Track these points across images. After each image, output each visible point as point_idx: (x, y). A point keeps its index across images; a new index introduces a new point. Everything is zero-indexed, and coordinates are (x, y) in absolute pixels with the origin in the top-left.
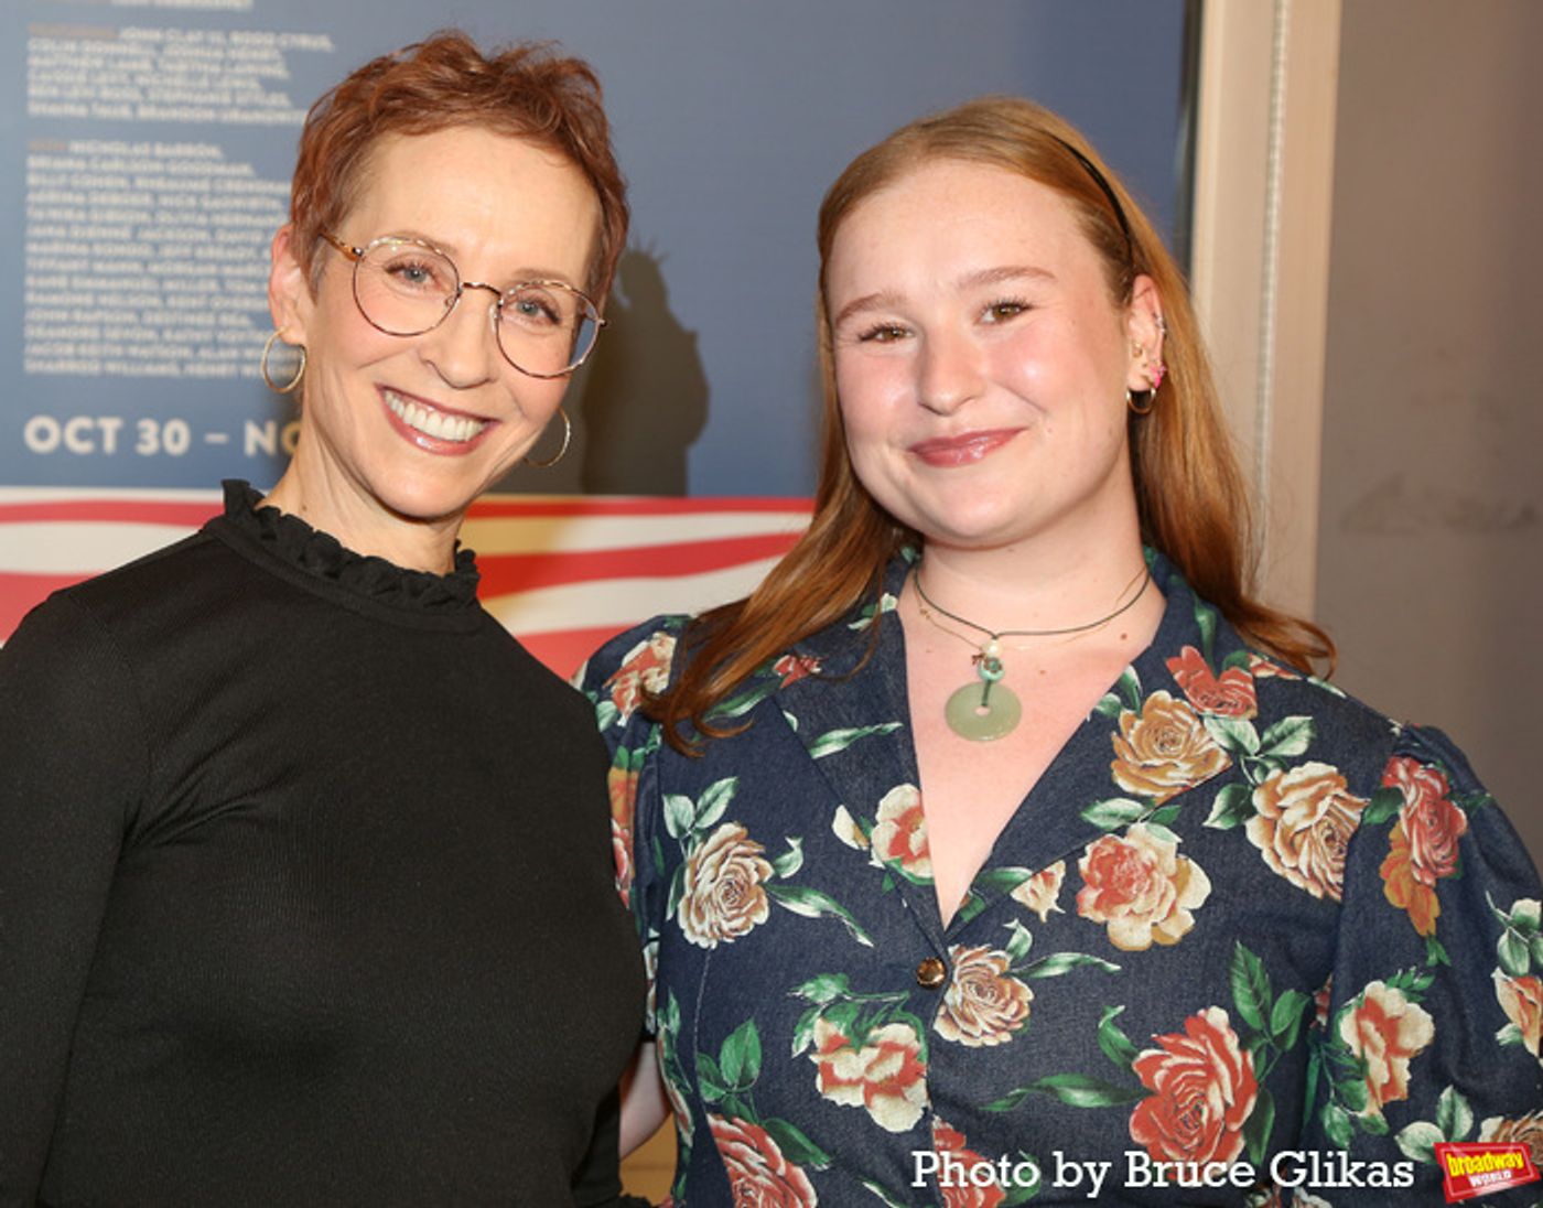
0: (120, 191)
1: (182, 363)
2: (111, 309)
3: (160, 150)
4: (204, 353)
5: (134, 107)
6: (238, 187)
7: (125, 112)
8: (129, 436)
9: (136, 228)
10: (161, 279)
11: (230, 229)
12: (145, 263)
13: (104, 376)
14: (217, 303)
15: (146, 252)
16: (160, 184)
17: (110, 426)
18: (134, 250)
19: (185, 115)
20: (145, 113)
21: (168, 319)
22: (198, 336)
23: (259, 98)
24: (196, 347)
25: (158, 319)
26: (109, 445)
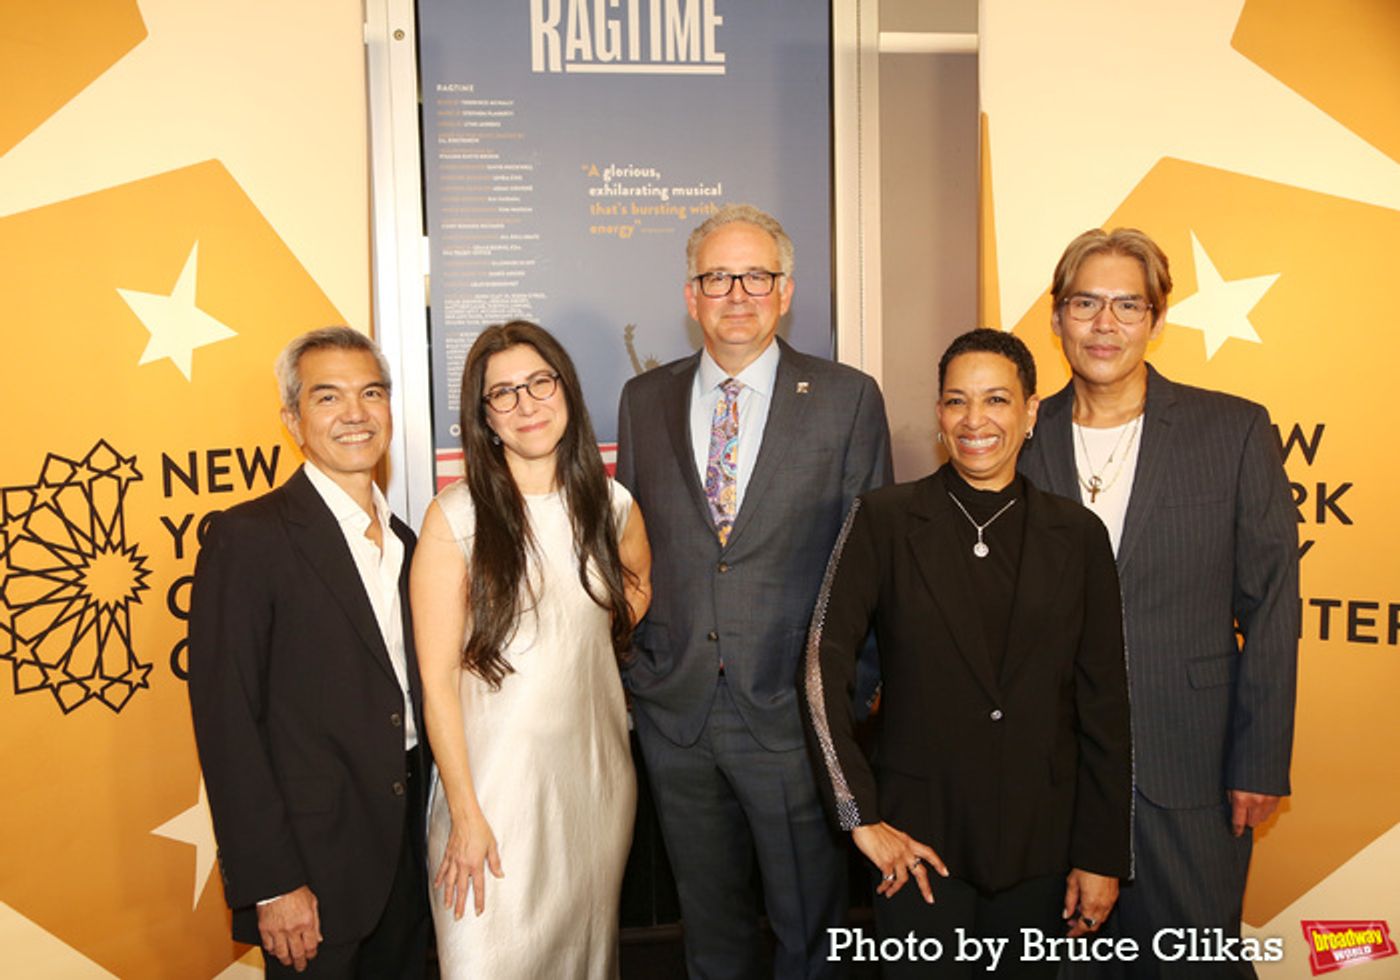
5: (480, 320)
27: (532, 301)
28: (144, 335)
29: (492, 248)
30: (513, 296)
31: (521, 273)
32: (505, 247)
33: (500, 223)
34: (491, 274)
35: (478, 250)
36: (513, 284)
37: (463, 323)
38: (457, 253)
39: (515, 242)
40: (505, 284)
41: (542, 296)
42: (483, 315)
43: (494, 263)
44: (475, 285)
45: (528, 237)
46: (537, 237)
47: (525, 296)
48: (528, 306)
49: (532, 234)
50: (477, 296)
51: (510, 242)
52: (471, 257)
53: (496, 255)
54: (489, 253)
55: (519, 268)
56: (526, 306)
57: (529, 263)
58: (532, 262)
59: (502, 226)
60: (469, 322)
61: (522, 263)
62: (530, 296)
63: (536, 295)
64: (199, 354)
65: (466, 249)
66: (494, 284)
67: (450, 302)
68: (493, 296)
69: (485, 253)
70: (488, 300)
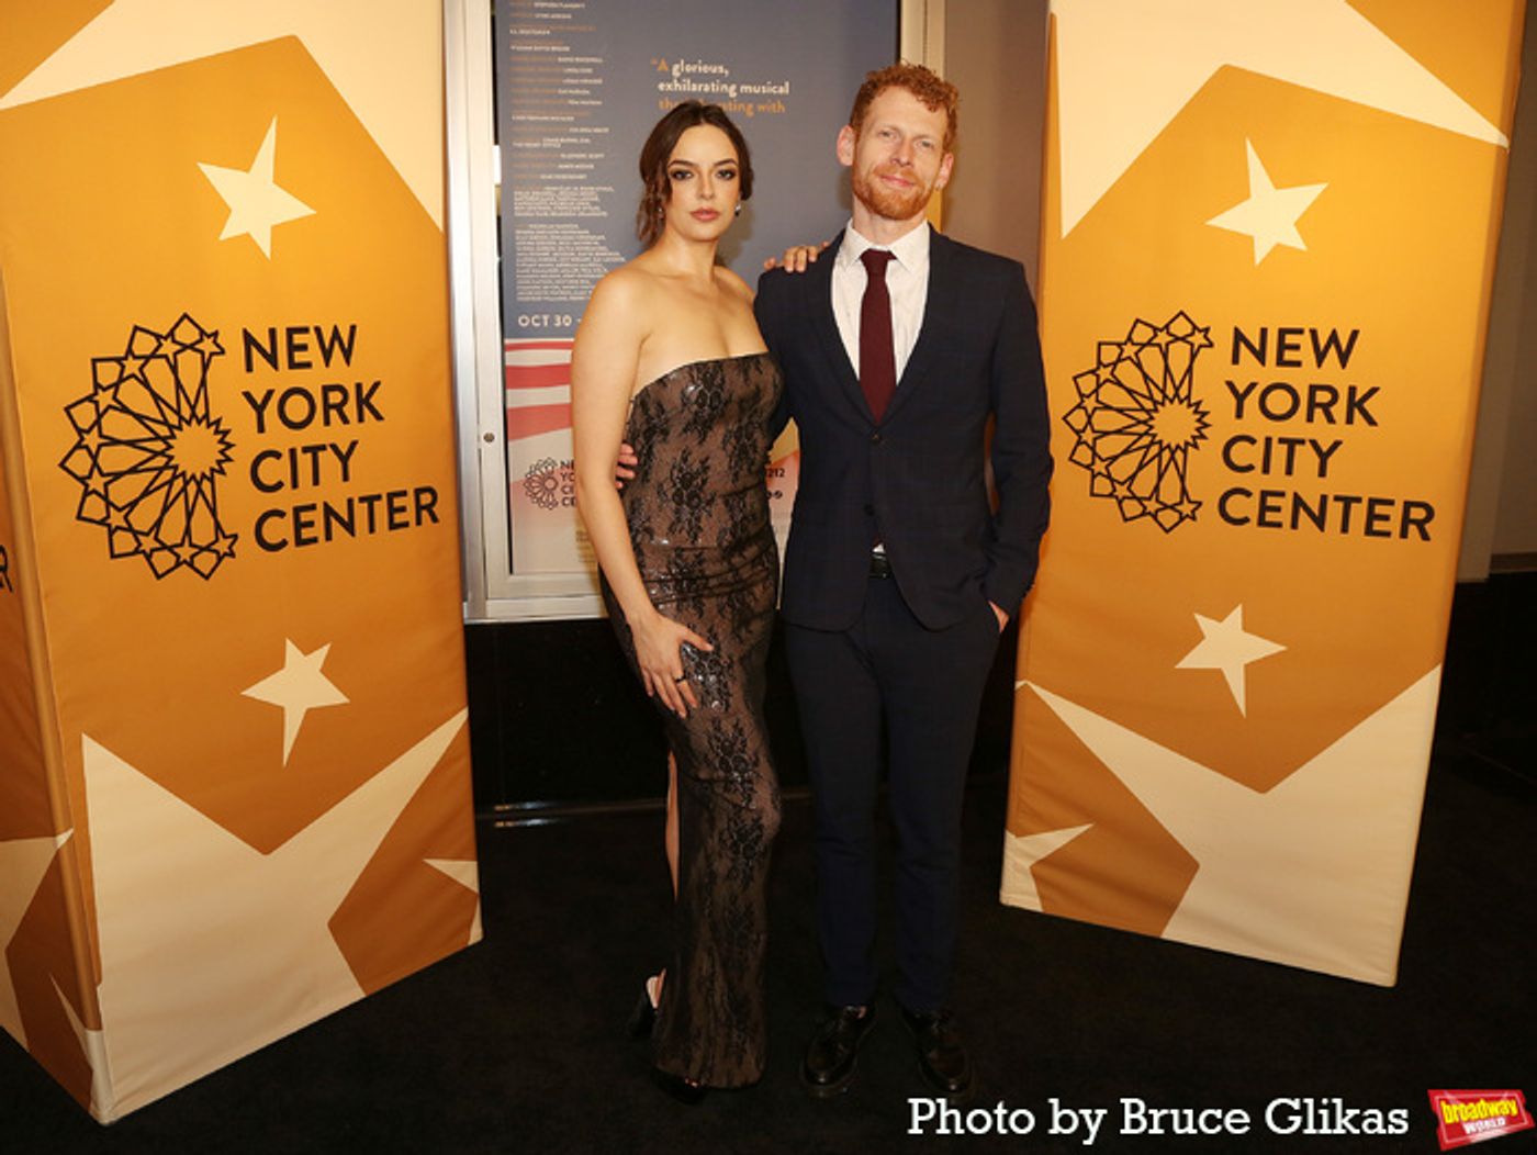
0: (545, 241)
1: (568, 296)
2: (544, 279)
3: (558, 226)
4: (576, 293)
5: (549, 212)
6: (582, 237)
7: (546, 214)
8: (551, 321)
9: (551, 253)
10: (560, 269)
11: (583, 252)
12: (555, 263)
13: (543, 301)
14: (579, 276)
15: (555, 260)
16: (558, 237)
17: (545, 318)
18: (551, 260)
19: (566, 214)
20: (553, 214)
21: (564, 282)
22: (572, 287)
23: (590, 208)
24: (572, 291)
25: (558, 282)
26: (546, 324)
27: (601, 194)
28: (224, 211)
29: (562, 140)
30: (582, 188)
31: (592, 166)
32: (574, 140)
33: (570, 115)
34: (561, 166)
35: (549, 142)
36: (582, 177)
37: (532, 215)
38: (528, 145)
39: (586, 135)
40: (572, 177)
41: (610, 189)
42: (552, 206)
43: (563, 156)
44: (543, 177)
45: (597, 130)
46: (606, 130)
47: (592, 188)
48: (596, 199)
49: (600, 127)
50: (548, 188)
51: (578, 135)
52: (540, 149)
53: (566, 148)
54: (559, 146)
55: (587, 161)
56: (592, 199)
57: (597, 156)
58: (601, 155)
59: (571, 119)
60: (538, 214)
61: (591, 156)
62: (599, 189)
63: (605, 189)
64: (278, 231)
65: (535, 142)
66: (564, 177)
67: (520, 193)
68: (561, 188)
69: (555, 146)
70: (557, 192)
